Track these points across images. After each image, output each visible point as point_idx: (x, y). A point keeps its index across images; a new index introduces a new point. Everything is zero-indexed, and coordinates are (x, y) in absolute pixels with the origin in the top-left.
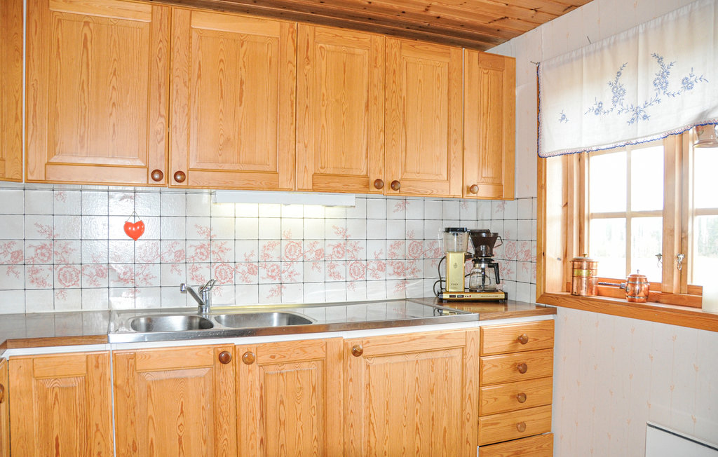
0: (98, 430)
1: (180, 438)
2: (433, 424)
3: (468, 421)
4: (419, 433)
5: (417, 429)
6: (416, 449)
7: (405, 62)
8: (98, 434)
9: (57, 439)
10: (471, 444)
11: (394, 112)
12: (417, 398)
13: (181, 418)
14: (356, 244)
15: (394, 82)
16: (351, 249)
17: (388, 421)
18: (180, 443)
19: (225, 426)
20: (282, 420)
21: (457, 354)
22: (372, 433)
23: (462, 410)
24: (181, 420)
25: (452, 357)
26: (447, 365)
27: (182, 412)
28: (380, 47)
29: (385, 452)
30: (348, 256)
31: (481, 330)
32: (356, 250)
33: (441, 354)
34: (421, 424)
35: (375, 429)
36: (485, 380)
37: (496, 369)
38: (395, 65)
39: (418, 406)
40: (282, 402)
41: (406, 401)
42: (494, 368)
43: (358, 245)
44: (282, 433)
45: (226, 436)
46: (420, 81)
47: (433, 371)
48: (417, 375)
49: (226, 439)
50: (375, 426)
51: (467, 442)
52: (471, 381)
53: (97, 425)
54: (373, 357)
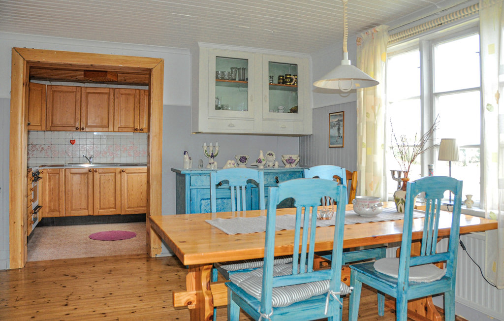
1: (80, 189)
14: (137, 146)
16: (135, 148)
17: (133, 190)
19: (90, 187)
20: (104, 187)
22: (128, 193)
29: (132, 198)
30: (134, 150)
40: (104, 183)
44: (104, 190)
50: (129, 191)
54: (128, 173)
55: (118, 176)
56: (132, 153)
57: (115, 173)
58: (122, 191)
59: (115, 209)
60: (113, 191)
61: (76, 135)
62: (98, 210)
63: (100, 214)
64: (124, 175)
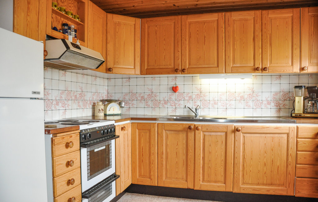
0: (153, 146)
1: (177, 152)
2: (272, 163)
3: (290, 165)
4: (266, 166)
5: (265, 164)
6: (264, 172)
7: (270, 19)
8: (153, 147)
9: (142, 147)
10: (291, 175)
11: (265, 40)
12: (265, 151)
13: (177, 146)
14: (257, 94)
15: (265, 28)
16: (255, 96)
17: (252, 159)
18: (177, 154)
19: (190, 151)
20: (210, 151)
21: (285, 136)
22: (245, 162)
23: (287, 160)
24: (177, 147)
25: (282, 137)
26: (279, 140)
27: (177, 144)
28: (259, 15)
29: (251, 171)
30: (254, 98)
31: (297, 127)
32: (257, 96)
33: (277, 135)
34: (267, 162)
35: (246, 161)
36: (299, 149)
37: (305, 145)
38: (265, 21)
39: (266, 155)
40: (210, 145)
41: (260, 152)
42: (304, 144)
43: (258, 94)
44: (210, 156)
45: (191, 154)
46: (278, 26)
47: (273, 142)
48: (265, 142)
49: (191, 155)
50: (246, 159)
51: (289, 174)
52: (291, 148)
53: (153, 145)
54: (246, 133)
55: (231, 137)
56: (251, 103)
57: (226, 133)
58: (236, 159)
59: (225, 183)
60: (223, 158)
61: (180, 80)
62: (201, 183)
63: (204, 188)
64: (240, 135)
